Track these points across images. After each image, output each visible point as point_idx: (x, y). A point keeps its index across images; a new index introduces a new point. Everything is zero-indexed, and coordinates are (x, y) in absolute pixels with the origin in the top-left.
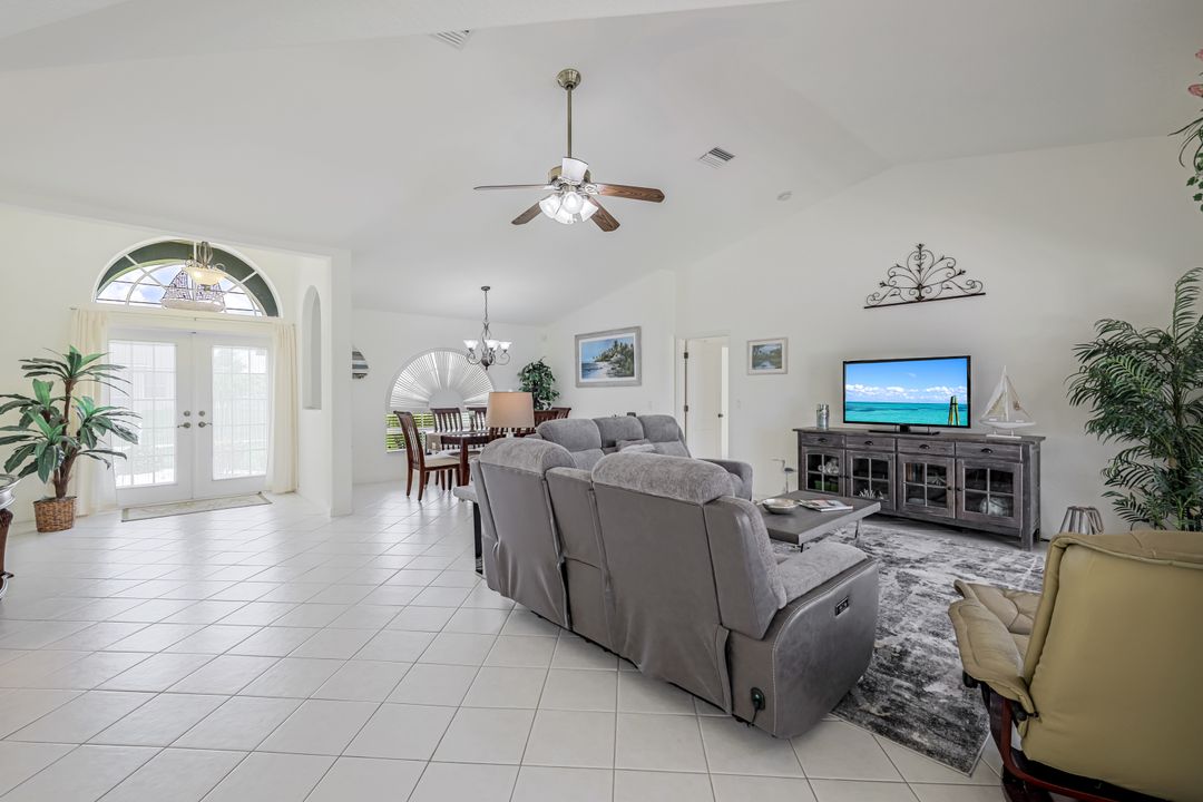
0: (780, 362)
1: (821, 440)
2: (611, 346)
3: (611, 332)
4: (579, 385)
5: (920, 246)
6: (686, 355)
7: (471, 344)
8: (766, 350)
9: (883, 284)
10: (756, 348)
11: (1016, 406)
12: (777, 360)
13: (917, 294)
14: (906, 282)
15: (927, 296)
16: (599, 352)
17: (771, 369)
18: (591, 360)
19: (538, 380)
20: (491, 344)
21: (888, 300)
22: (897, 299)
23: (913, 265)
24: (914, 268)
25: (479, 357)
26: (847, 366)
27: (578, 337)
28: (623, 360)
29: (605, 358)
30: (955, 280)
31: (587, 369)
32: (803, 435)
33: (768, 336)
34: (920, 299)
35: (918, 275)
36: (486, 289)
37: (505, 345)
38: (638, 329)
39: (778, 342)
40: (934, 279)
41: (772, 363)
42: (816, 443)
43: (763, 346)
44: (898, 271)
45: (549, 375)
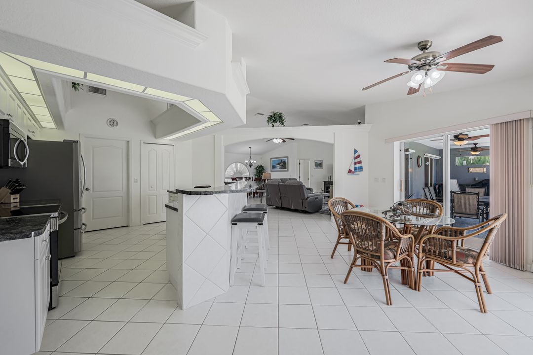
0: (322, 166)
2: (280, 161)
3: (280, 158)
4: (271, 171)
6: (300, 164)
7: (247, 161)
8: (318, 163)
10: (316, 163)
16: (277, 162)
17: (319, 168)
18: (275, 165)
19: (260, 170)
20: (252, 161)
25: (249, 164)
27: (271, 159)
28: (283, 164)
29: (279, 164)
31: (274, 167)
32: (325, 182)
36: (250, 148)
37: (255, 162)
38: (287, 157)
39: (321, 161)
41: (320, 166)
45: (263, 168)
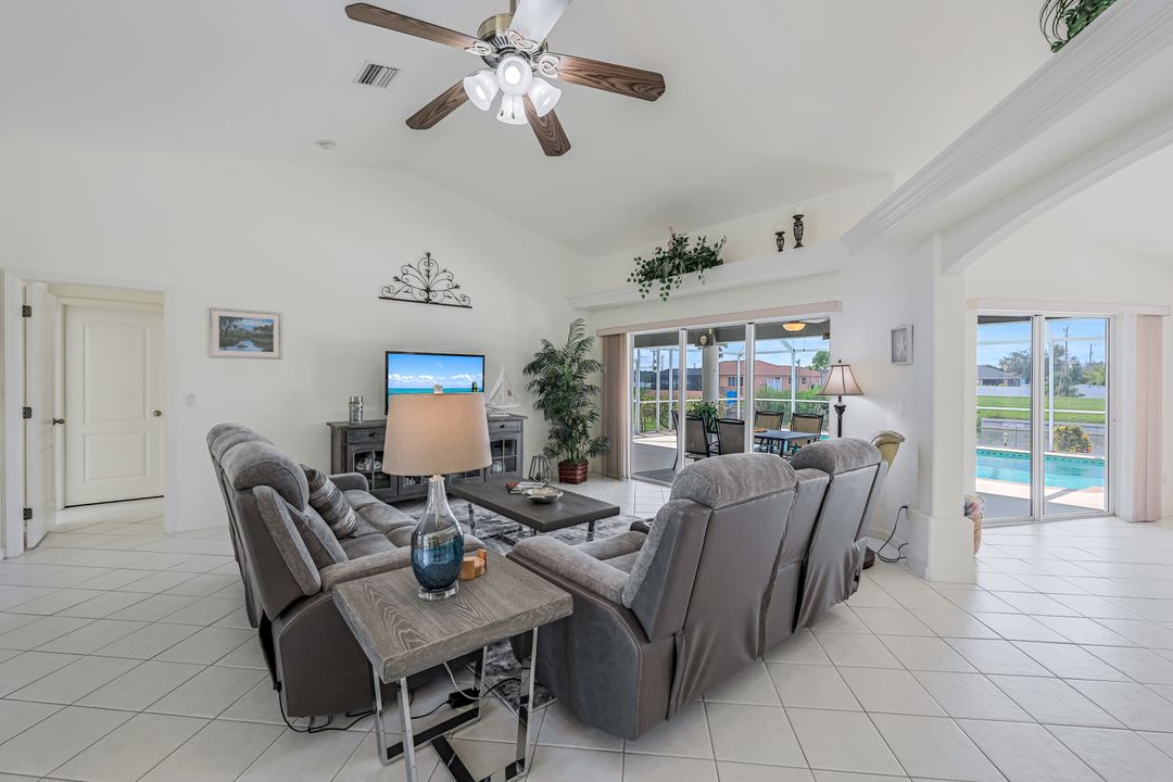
0: (272, 343)
1: (372, 435)
5: (428, 255)
6: (27, 312)
8: (248, 325)
9: (397, 279)
10: (226, 320)
11: (510, 393)
12: (266, 341)
13: (426, 296)
14: (417, 283)
15: (434, 300)
17: (253, 351)
21: (401, 295)
22: (409, 297)
23: (423, 268)
24: (424, 272)
26: (390, 355)
30: (453, 291)
32: (350, 433)
33: (251, 306)
34: (428, 301)
35: (426, 278)
39: (270, 317)
40: (439, 285)
41: (257, 344)
42: (367, 439)
43: (241, 319)
44: (411, 271)
